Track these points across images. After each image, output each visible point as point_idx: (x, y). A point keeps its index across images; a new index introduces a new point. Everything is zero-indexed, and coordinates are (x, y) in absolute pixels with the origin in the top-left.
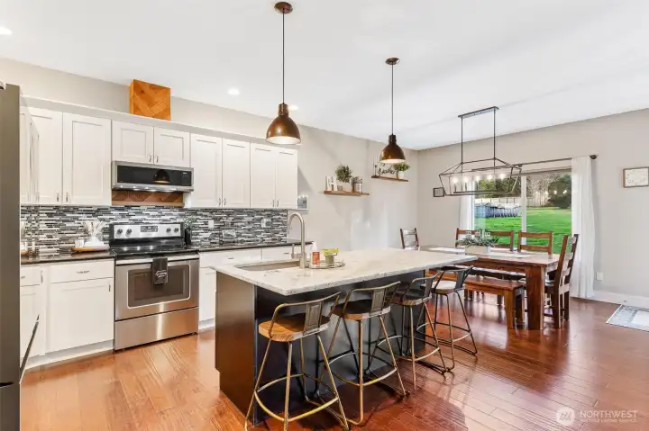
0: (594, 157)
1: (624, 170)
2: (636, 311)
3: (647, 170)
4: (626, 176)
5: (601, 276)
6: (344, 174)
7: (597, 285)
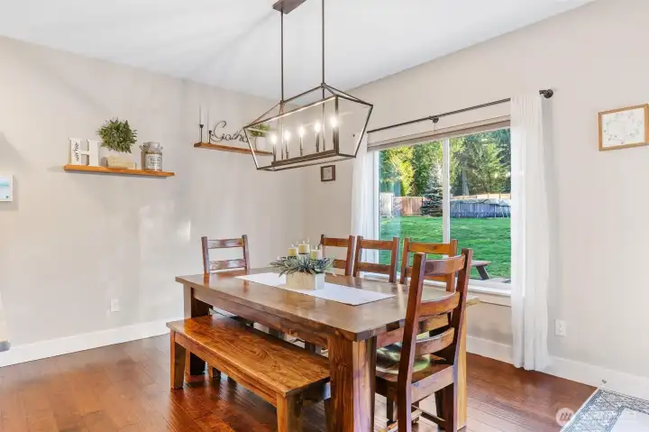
0: (548, 94)
1: (600, 115)
2: (620, 409)
3: (641, 112)
4: (604, 127)
5: (562, 327)
6: (118, 135)
7: (555, 344)
